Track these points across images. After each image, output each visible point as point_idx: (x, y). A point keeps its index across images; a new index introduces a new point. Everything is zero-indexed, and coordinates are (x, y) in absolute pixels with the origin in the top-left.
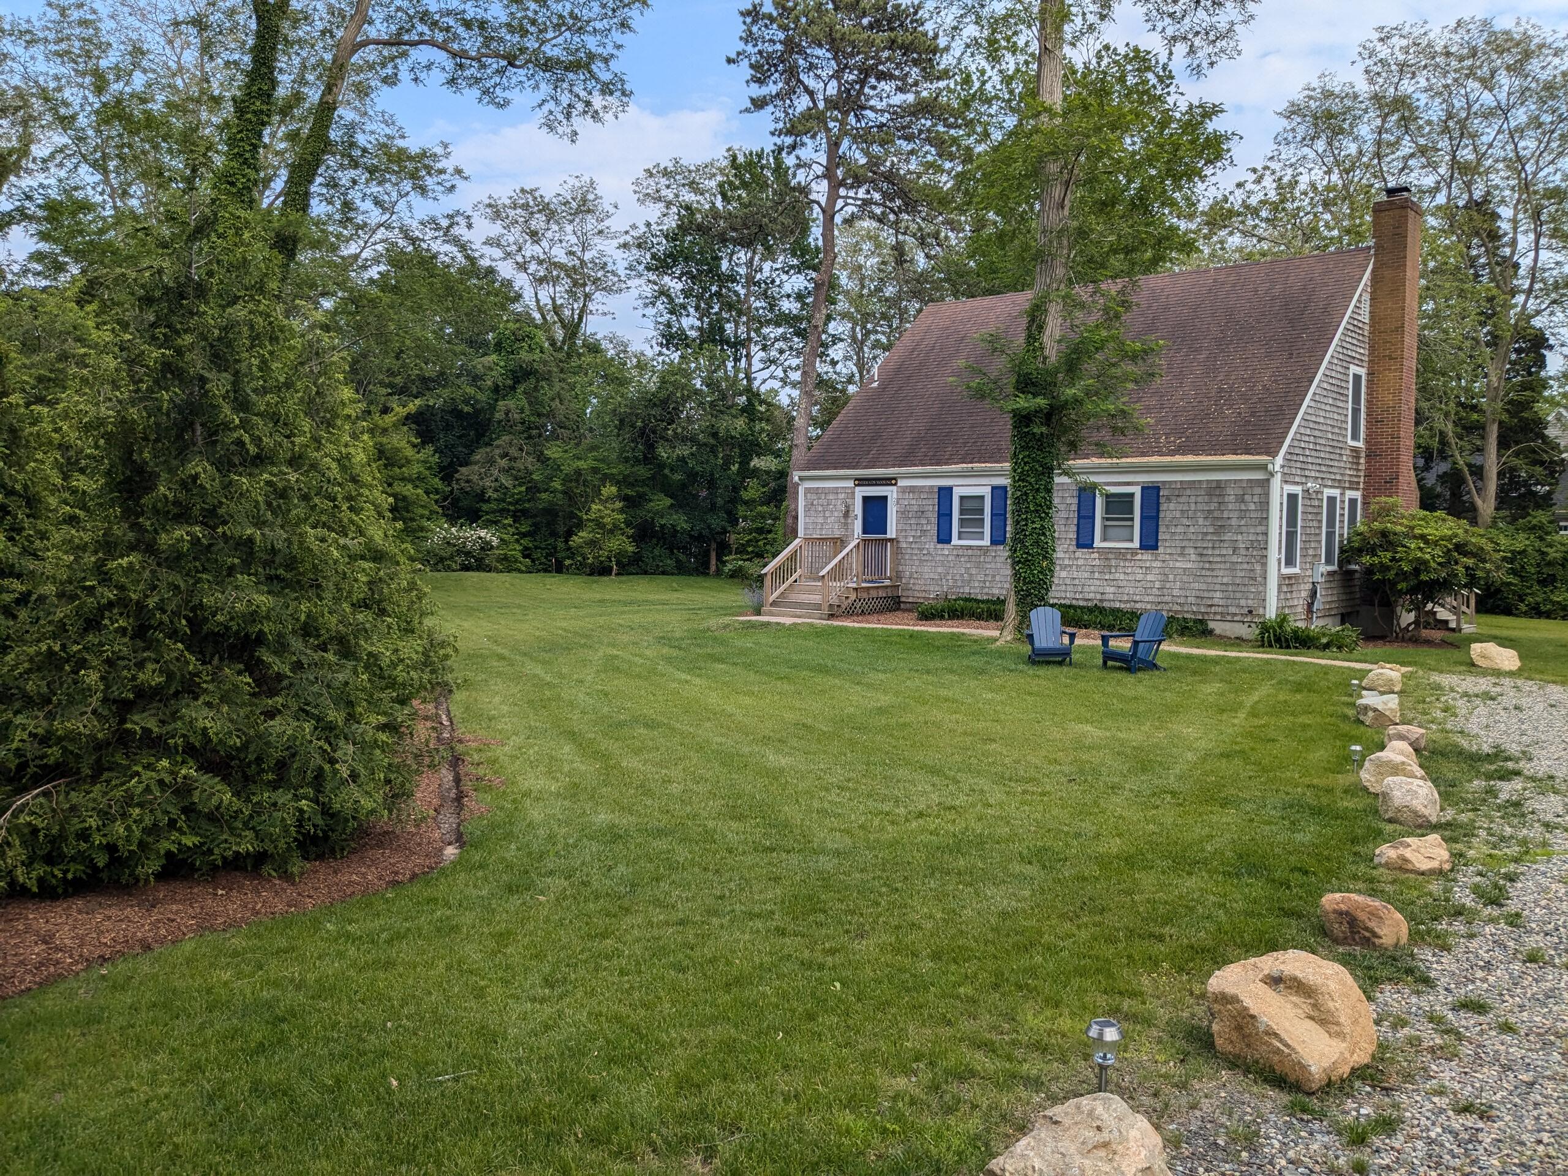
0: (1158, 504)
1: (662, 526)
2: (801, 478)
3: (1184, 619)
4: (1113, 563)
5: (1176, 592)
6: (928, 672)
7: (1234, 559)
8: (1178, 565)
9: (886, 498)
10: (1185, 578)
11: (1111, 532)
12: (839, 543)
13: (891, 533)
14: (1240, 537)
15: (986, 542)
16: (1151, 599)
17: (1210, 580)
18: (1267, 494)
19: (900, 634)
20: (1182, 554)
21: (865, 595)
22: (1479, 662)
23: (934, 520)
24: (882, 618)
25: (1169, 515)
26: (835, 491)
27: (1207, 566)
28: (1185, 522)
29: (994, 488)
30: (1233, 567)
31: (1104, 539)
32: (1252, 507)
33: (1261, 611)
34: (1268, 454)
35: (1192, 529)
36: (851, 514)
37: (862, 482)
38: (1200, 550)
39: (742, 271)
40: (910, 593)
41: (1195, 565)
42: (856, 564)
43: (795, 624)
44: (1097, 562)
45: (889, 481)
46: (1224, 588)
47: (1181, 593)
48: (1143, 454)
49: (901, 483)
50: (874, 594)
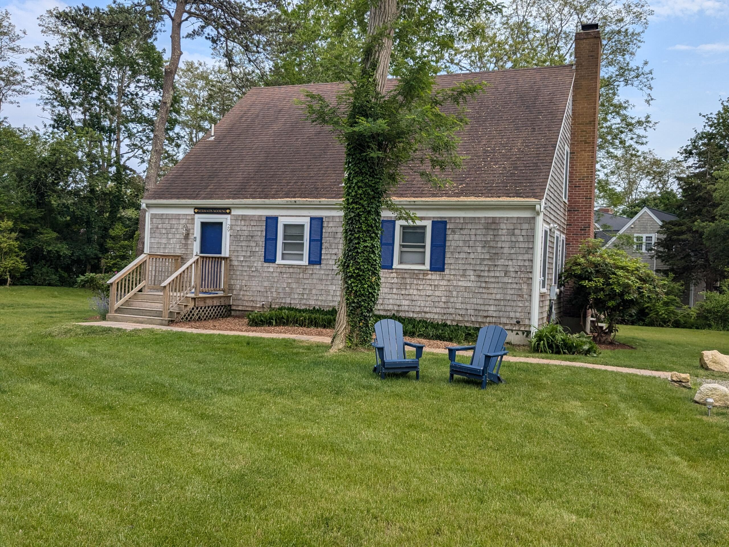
0: (445, 235)
1: (49, 252)
2: (148, 206)
3: (466, 327)
4: (408, 281)
5: (458, 306)
6: (281, 393)
7: (506, 280)
8: (460, 283)
9: (221, 224)
10: (466, 295)
11: (406, 256)
12: (180, 259)
13: (226, 252)
14: (510, 263)
15: (305, 262)
16: (438, 310)
17: (485, 296)
18: (533, 229)
19: (237, 340)
20: (464, 275)
21: (202, 304)
22: (711, 366)
23: (262, 243)
24: (217, 324)
25: (453, 244)
26: (178, 217)
27: (484, 285)
28: (467, 249)
29: (312, 219)
30: (504, 286)
31: (401, 262)
32: (521, 239)
33: (527, 322)
34: (535, 197)
35: (472, 256)
36: (191, 237)
37: (200, 210)
38: (478, 273)
39: (116, 85)
40: (239, 302)
41: (475, 284)
42: (194, 277)
43: (136, 331)
44: (395, 280)
45: (224, 210)
46: (496, 303)
47: (464, 306)
48: (434, 195)
49: (234, 212)
50: (209, 303)
